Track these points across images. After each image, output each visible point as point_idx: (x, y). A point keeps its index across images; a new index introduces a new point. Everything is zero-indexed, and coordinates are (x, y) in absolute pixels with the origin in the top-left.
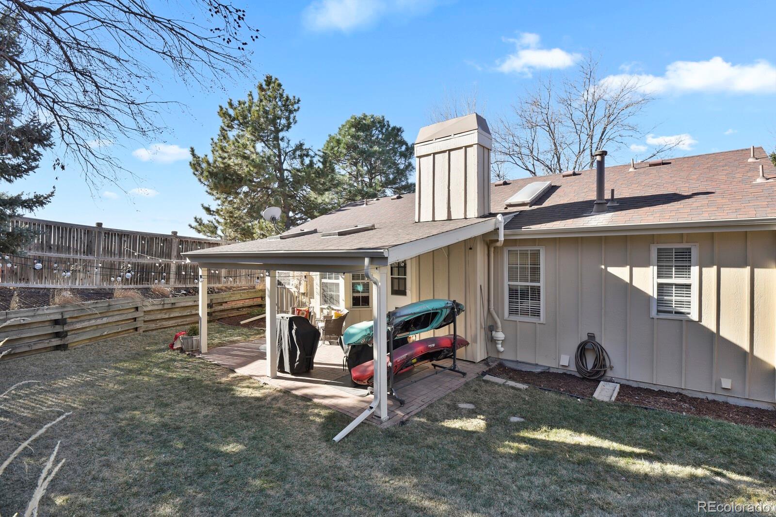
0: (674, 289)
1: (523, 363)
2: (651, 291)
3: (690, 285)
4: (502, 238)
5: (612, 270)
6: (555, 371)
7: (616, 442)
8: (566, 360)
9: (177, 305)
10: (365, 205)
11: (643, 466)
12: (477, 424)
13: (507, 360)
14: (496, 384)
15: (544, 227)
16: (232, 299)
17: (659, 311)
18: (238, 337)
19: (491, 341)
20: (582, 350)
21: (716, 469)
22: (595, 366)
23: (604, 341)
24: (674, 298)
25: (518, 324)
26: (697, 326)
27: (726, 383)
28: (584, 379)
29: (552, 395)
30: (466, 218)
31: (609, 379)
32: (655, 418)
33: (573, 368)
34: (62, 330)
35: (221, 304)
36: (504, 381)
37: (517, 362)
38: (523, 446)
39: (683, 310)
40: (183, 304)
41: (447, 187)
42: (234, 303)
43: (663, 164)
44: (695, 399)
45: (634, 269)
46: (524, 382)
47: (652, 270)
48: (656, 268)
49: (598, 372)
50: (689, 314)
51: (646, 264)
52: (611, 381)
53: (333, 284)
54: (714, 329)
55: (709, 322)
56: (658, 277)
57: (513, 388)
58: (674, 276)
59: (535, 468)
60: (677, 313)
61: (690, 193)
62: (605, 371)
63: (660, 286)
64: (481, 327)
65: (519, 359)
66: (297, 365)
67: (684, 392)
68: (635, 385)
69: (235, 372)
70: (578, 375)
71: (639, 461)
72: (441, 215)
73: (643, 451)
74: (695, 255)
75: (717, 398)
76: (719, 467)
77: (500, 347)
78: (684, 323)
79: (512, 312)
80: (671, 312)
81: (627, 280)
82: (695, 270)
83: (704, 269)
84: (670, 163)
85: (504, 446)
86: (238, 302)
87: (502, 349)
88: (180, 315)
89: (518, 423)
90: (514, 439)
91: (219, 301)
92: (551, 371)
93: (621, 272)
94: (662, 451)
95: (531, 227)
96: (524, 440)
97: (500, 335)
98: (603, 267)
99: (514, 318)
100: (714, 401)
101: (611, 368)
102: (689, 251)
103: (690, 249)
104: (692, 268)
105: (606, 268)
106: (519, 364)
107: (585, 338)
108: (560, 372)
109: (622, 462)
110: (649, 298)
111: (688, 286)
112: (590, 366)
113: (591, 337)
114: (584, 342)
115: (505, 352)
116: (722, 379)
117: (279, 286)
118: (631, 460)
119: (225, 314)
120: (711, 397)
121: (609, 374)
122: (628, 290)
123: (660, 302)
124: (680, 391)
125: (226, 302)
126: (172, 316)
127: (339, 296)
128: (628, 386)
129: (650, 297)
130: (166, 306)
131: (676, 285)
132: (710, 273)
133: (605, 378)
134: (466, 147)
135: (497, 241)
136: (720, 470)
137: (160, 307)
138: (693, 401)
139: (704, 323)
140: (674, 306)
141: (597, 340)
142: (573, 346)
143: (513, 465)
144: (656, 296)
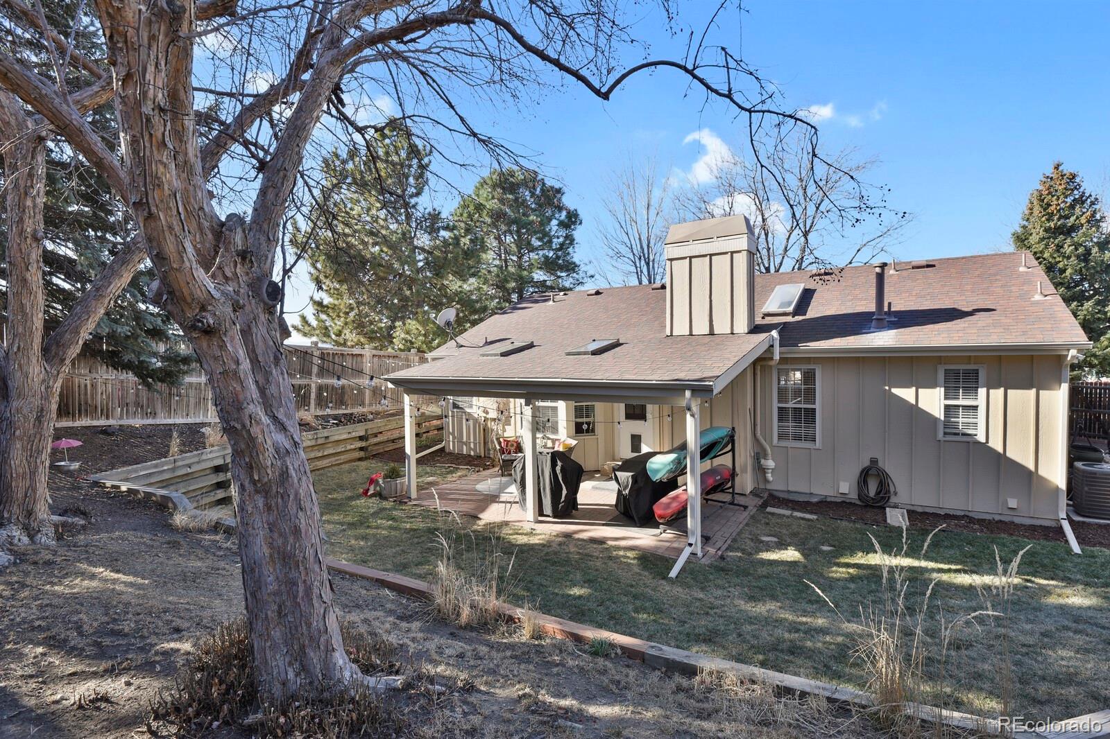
0: (961, 411)
1: (795, 492)
2: (939, 413)
3: (977, 407)
4: (777, 357)
5: (896, 391)
6: (833, 499)
7: (932, 561)
8: (846, 487)
9: (332, 439)
10: (551, 303)
11: (965, 579)
12: (791, 554)
13: (776, 491)
14: (784, 515)
15: (824, 344)
16: (387, 428)
17: (945, 434)
18: (431, 478)
19: (760, 470)
20: (865, 475)
21: (1026, 577)
22: (878, 493)
23: (889, 467)
24: (961, 420)
25: (790, 450)
26: (984, 448)
27: (1013, 503)
28: (866, 506)
29: (844, 524)
30: (732, 333)
31: (892, 505)
32: (955, 539)
33: (854, 496)
34: (224, 479)
35: (375, 435)
36: (790, 512)
37: (789, 492)
38: (851, 571)
39: (970, 432)
40: (336, 438)
41: (708, 296)
42: (389, 433)
43: (928, 266)
44: (984, 520)
45: (920, 390)
46: (811, 513)
47: (939, 392)
48: (943, 389)
49: (883, 498)
50: (976, 435)
51: (933, 385)
52: (896, 506)
53: (549, 407)
54: (1000, 450)
55: (996, 444)
56: (946, 399)
57: (803, 519)
58: (961, 397)
59: (873, 586)
60: (964, 434)
61: (969, 309)
62: (889, 498)
63: (947, 407)
64: (750, 455)
65: (791, 489)
66: (562, 507)
67: (970, 514)
68: (920, 510)
69: (480, 519)
70: (858, 502)
71: (959, 575)
72: (701, 328)
73: (959, 567)
74: (982, 376)
75: (1003, 518)
76: (1028, 575)
77: (769, 476)
78: (971, 444)
79: (781, 437)
80: (958, 434)
81: (913, 402)
82: (982, 392)
83: (991, 391)
84: (934, 266)
85: (832, 572)
86: (394, 432)
87: (771, 479)
88: (334, 451)
89: (830, 552)
90: (839, 565)
91: (375, 431)
92: (829, 499)
93: (907, 394)
94: (975, 566)
95: (808, 344)
96: (848, 565)
97: (770, 463)
98: (887, 388)
99: (784, 443)
100: (1001, 521)
101: (896, 494)
102: (976, 372)
103: (978, 370)
104: (979, 389)
105: (890, 390)
106: (792, 494)
107: (867, 463)
108: (839, 500)
109: (945, 577)
110: (936, 420)
111: (975, 408)
112: (872, 493)
113: (874, 462)
114: (865, 468)
115: (775, 483)
116: (1009, 499)
117: (455, 410)
118: (953, 575)
119: (381, 449)
120: (997, 518)
121: (893, 500)
122: (914, 411)
123: (947, 424)
124: (967, 513)
125: (381, 433)
126: (325, 453)
127: (557, 422)
128: (913, 511)
129: (936, 418)
130: (320, 442)
131: (963, 406)
132: (997, 394)
133: (888, 504)
134: (732, 253)
135: (772, 359)
136: (1029, 578)
137: (313, 443)
138: (981, 522)
139: (990, 444)
140: (960, 427)
141: (880, 464)
142: (855, 472)
143: (852, 586)
144: (942, 418)
